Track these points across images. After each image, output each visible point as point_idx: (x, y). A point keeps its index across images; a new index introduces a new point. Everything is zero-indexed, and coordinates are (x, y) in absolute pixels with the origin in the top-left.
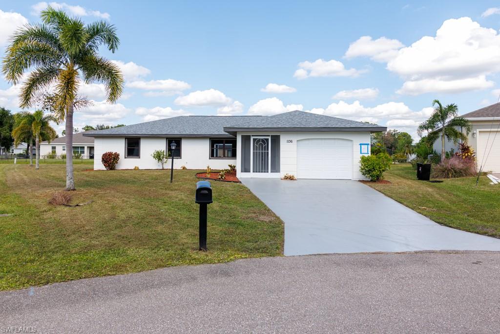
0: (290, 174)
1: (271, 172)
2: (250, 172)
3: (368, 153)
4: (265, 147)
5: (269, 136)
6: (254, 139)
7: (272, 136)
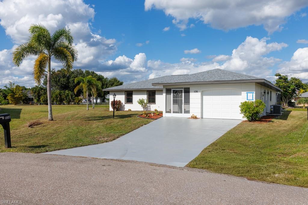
0: (195, 115)
1: (184, 113)
2: (171, 113)
3: (253, 100)
4: (180, 96)
5: (183, 88)
6: (173, 90)
7: (184, 88)
